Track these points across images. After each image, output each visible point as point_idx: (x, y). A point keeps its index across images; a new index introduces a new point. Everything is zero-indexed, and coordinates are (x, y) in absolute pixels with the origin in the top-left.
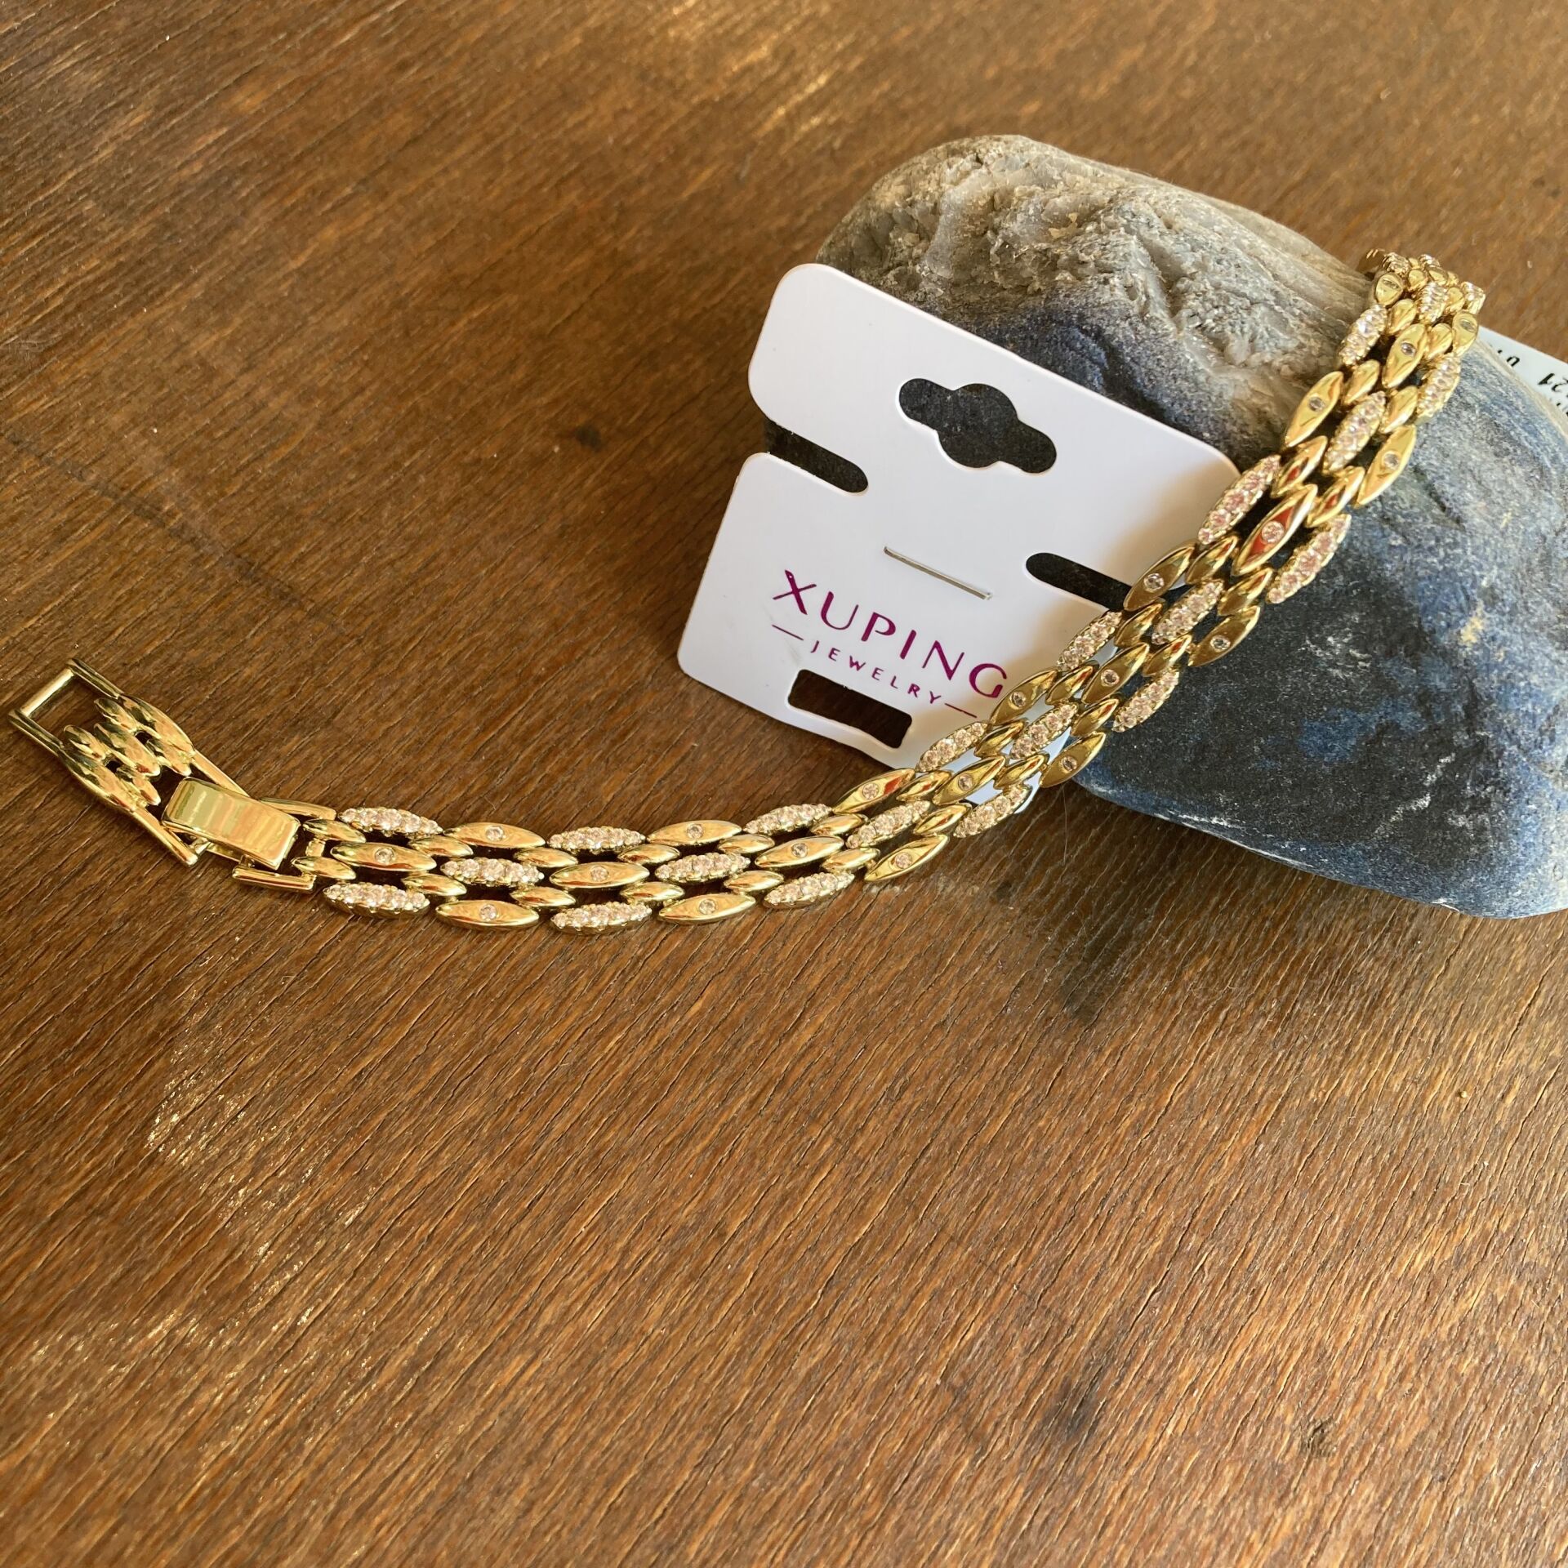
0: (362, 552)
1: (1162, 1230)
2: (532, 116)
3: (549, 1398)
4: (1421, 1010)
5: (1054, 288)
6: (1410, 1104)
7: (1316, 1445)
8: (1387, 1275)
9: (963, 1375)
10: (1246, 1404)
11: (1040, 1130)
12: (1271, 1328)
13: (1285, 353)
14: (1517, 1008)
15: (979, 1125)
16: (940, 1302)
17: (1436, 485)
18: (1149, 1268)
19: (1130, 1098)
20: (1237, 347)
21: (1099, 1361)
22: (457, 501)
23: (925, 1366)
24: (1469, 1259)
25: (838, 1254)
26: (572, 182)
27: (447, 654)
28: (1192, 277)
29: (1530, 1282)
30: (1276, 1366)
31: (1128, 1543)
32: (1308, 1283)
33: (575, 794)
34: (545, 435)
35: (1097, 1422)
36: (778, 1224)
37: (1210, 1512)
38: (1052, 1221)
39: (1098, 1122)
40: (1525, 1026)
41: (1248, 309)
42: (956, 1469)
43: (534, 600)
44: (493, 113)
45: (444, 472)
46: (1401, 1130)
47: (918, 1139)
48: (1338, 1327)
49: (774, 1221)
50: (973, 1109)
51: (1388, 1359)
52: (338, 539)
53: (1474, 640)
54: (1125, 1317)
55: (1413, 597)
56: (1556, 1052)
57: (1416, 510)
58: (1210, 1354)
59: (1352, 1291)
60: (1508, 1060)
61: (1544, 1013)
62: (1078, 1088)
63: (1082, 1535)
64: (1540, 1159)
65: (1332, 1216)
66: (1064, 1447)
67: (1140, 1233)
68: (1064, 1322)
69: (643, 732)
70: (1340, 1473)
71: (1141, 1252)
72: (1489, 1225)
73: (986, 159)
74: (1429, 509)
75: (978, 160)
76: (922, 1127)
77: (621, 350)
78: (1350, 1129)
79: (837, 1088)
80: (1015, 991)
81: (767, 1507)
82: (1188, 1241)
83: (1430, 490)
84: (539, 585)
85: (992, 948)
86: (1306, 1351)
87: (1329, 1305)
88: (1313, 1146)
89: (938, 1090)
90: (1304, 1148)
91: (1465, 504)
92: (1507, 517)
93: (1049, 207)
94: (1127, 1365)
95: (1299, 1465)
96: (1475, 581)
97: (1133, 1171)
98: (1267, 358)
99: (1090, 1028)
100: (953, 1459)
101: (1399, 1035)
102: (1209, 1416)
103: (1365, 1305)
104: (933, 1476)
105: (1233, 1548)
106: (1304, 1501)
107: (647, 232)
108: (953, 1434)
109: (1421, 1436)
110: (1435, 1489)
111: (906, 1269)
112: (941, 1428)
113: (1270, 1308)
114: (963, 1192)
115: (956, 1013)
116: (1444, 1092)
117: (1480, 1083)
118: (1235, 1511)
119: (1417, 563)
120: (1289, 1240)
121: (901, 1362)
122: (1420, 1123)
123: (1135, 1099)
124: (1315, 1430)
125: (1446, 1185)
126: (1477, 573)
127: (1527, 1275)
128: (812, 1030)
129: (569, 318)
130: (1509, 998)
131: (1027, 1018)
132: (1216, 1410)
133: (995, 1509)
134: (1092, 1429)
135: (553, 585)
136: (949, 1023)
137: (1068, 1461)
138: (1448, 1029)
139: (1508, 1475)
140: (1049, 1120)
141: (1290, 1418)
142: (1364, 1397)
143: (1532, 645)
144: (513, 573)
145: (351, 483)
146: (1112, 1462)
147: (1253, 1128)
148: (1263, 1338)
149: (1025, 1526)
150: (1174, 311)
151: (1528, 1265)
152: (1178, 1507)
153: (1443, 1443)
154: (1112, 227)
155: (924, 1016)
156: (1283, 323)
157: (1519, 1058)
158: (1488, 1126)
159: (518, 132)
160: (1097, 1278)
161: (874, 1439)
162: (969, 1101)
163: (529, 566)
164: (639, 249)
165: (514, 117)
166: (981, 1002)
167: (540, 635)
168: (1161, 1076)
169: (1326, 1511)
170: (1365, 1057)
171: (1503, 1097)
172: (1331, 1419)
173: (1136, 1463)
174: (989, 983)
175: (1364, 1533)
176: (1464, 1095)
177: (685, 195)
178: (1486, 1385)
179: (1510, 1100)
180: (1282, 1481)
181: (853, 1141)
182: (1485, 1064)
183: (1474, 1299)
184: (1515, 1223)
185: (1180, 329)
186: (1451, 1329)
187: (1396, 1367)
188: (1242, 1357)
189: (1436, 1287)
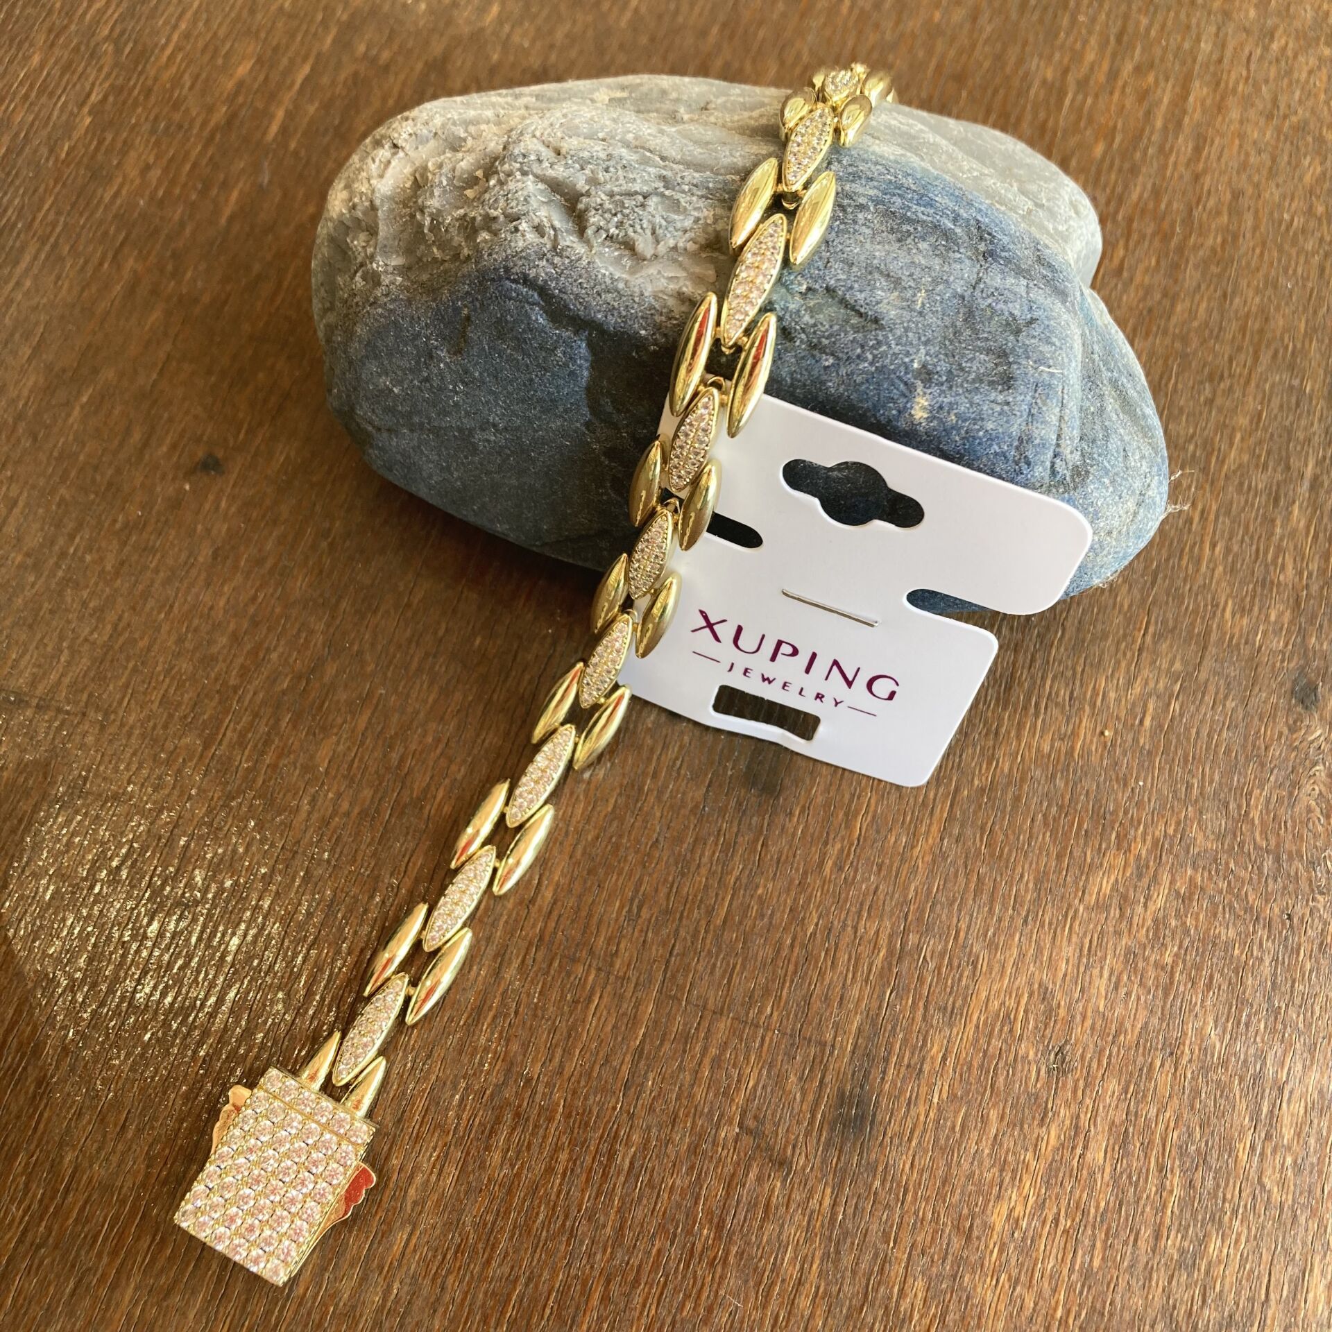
0: (61, 638)
1: (883, 940)
2: (73, 205)
3: (434, 1257)
4: (1050, 676)
5: (477, 249)
6: (1062, 758)
7: (1061, 1066)
8: (1081, 909)
9: (755, 1117)
10: (993, 1056)
11: (760, 897)
12: (995, 988)
13: (685, 231)
14: (1134, 642)
15: (710, 912)
16: (719, 1067)
17: (848, 297)
18: (881, 975)
19: (826, 843)
20: (644, 244)
21: (862, 1065)
22: (122, 563)
23: (723, 1121)
24: (1148, 867)
25: (626, 1060)
26: (126, 250)
27: (156, 696)
28: (588, 194)
29: (1204, 868)
30: (1008, 1015)
31: (927, 1200)
32: (1017, 938)
33: (297, 772)
34: (174, 479)
35: (874, 1115)
36: (571, 1055)
37: (987, 1151)
38: (791, 968)
39: (805, 873)
40: (1144, 654)
41: (643, 205)
42: (772, 1191)
43: (210, 622)
44: (40, 216)
45: (104, 544)
46: (1060, 783)
47: (664, 944)
48: (1052, 965)
49: (567, 1052)
50: (701, 901)
51: (1101, 976)
52: (39, 636)
53: (926, 415)
54: (874, 1023)
55: (861, 401)
56: (1178, 666)
57: (836, 328)
58: (951, 1026)
59: (1055, 932)
60: (1137, 688)
61: (1159, 637)
62: (780, 852)
63: (888, 1206)
64: (1186, 761)
65: (1022, 876)
66: (854, 1144)
67: (865, 950)
68: (825, 1045)
69: (336, 698)
70: (1086, 1080)
71: (871, 965)
72: (1157, 833)
73: (400, 143)
74: (847, 321)
75: (395, 146)
76: (665, 932)
77: (213, 379)
78: (1017, 799)
79: (587, 926)
80: (707, 791)
81: (631, 1277)
82: (907, 942)
83: (843, 302)
84: (211, 608)
85: (678, 763)
86: (1031, 995)
87: (1039, 950)
88: (989, 825)
89: (668, 899)
90: (983, 829)
91: (878, 303)
92: (921, 297)
93: (457, 173)
94: (887, 1060)
95: (1049, 1089)
96: (907, 368)
97: (846, 901)
98: (671, 243)
99: (777, 798)
100: (767, 1187)
101: (1037, 704)
102: (965, 1076)
103: (1069, 941)
104: (755, 1205)
105: (1014, 1172)
106: (1062, 1114)
107: (202, 266)
108: (761, 1168)
109: (1145, 1026)
110: (1167, 1065)
111: (684, 1051)
112: (750, 1165)
113: (990, 969)
114: (712, 973)
115: (665, 829)
116: (1089, 737)
117: (1118, 718)
118: (1008, 1143)
119: (852, 373)
120: (990, 909)
121: (702, 1126)
122: (1075, 771)
123: (831, 841)
124: (1056, 1055)
125: (1111, 814)
126: (907, 360)
127: (1201, 863)
128: (551, 889)
129: (162, 369)
130: (1125, 636)
131: (723, 811)
132: (969, 1068)
133: (812, 1212)
134: (872, 1122)
135: (222, 603)
136: (661, 839)
137: (861, 1153)
138: (1078, 683)
139: (1224, 1031)
140: (765, 886)
141: (1031, 1054)
142: (1089, 1014)
143: (977, 399)
144: (186, 607)
145: (33, 585)
146: (896, 1141)
147: (934, 828)
148: (992, 997)
149: (840, 1217)
150: (581, 231)
151: (1199, 854)
152: (960, 1157)
153: (1164, 1025)
154: (509, 174)
155: (638, 842)
156: (675, 206)
157: (1146, 683)
158: (1134, 752)
159: (66, 224)
160: (841, 999)
161: (699, 1195)
162: (695, 896)
163: (197, 595)
164: (200, 284)
165: (58, 213)
166: (682, 812)
167: (225, 651)
168: (847, 814)
169: (1082, 1116)
170: (1013, 733)
171: (1141, 722)
172: (1067, 1042)
173: (916, 1134)
174: (684, 794)
175: (1117, 1121)
176: (1107, 733)
177: (223, 221)
178: (1189, 964)
179: (1147, 722)
180: (1039, 1106)
181: (612, 965)
182: (1118, 700)
183: (1159, 900)
184: (1178, 823)
185: (591, 247)
186: (1147, 931)
187: (1110, 980)
188: (979, 1018)
189: (1125, 901)
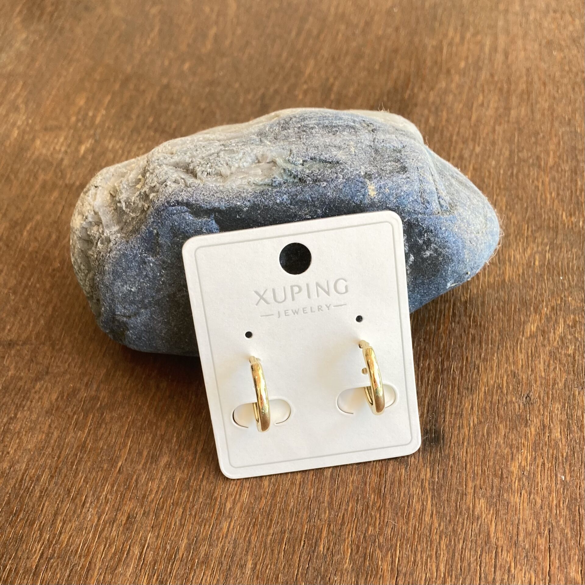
7: (529, 402)
10: (495, 403)
12: (490, 376)
18: (434, 380)
21: (433, 417)
30: (499, 386)
31: (478, 466)
32: (496, 355)
35: (444, 435)
37: (502, 441)
42: (401, 474)
48: (515, 363)
51: (540, 363)
54: (435, 400)
58: (472, 394)
59: (513, 350)
63: (459, 472)
66: (436, 449)
67: (424, 372)
70: (543, 405)
71: (428, 377)
78: (483, 302)
82: (444, 366)
86: (508, 376)
87: (508, 357)
88: (472, 314)
90: (469, 317)
94: (445, 413)
95: (526, 412)
100: (398, 473)
102: (484, 413)
103: (521, 351)
104: (395, 481)
105: (517, 448)
106: (535, 421)
108: (394, 466)
109: (567, 379)
112: (388, 466)
113: (486, 370)
118: (511, 436)
124: (526, 398)
132: (485, 409)
133: (423, 480)
134: (443, 438)
137: (441, 452)
141: (514, 399)
142: (538, 379)
146: (457, 445)
148: (489, 380)
149: (437, 480)
152: (489, 445)
169: (545, 420)
172: (530, 392)
173: (466, 440)
180: (523, 419)
186: (558, 342)
187: (544, 364)
188: (485, 389)
189: (544, 333)
